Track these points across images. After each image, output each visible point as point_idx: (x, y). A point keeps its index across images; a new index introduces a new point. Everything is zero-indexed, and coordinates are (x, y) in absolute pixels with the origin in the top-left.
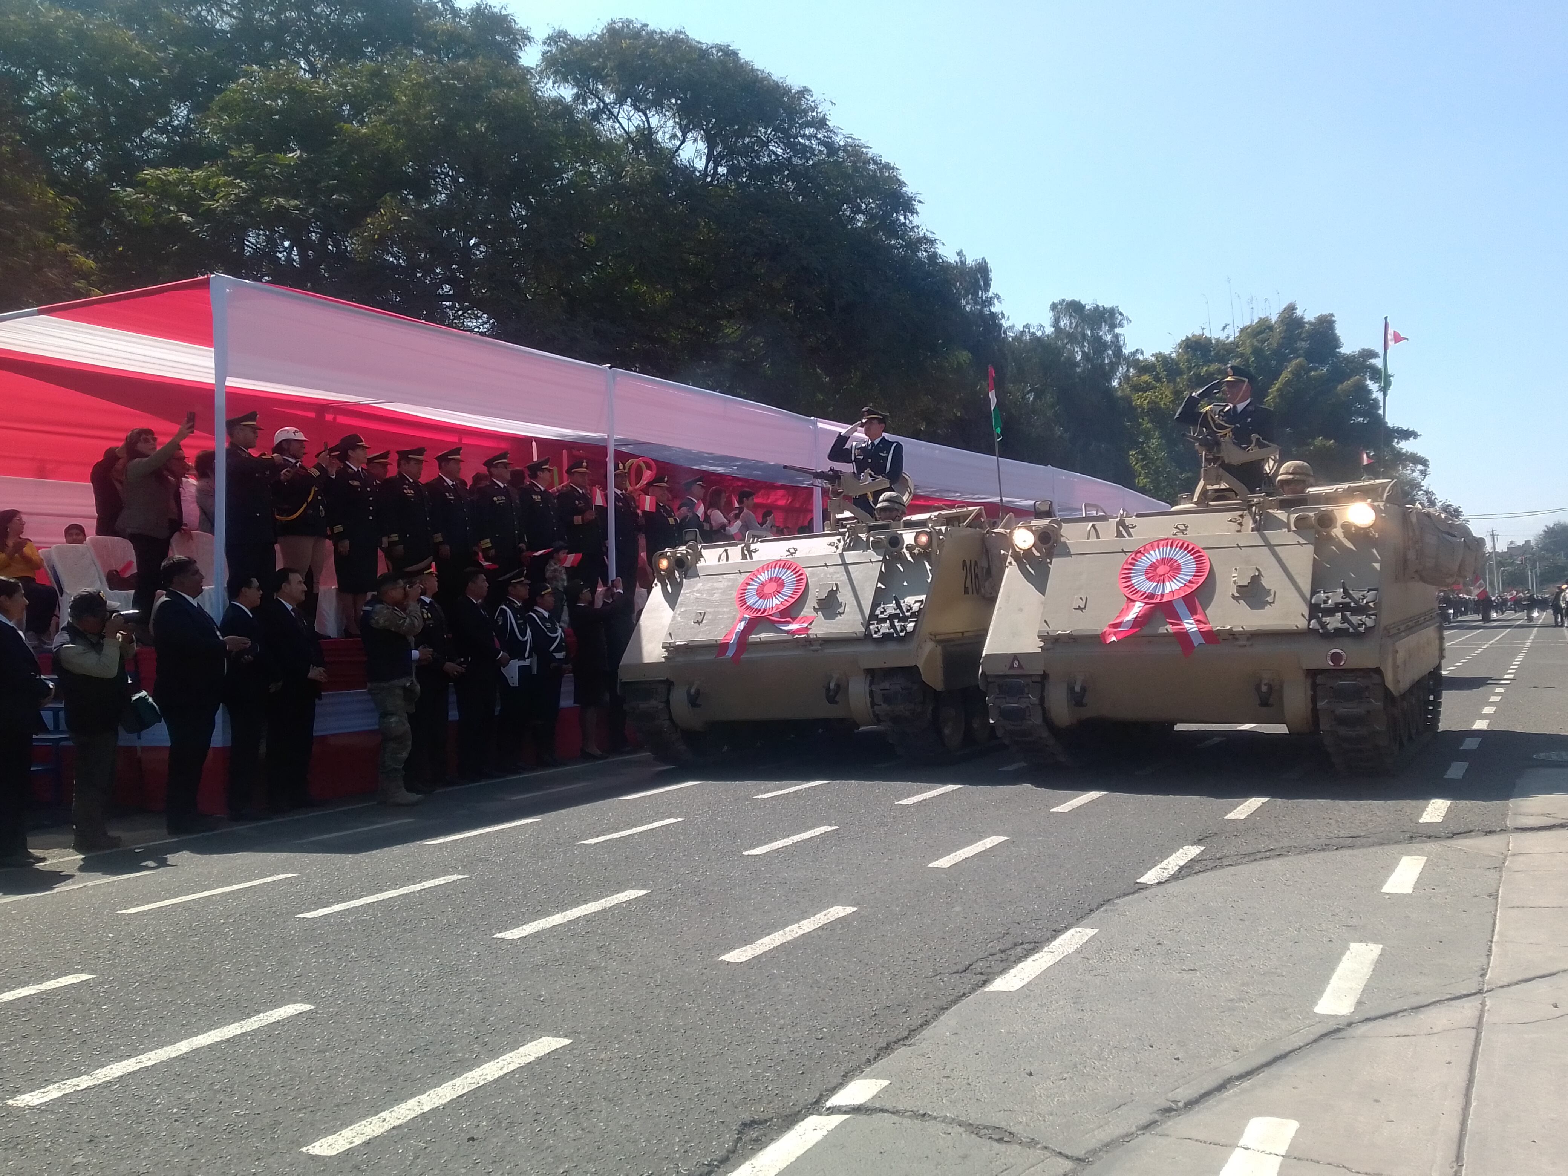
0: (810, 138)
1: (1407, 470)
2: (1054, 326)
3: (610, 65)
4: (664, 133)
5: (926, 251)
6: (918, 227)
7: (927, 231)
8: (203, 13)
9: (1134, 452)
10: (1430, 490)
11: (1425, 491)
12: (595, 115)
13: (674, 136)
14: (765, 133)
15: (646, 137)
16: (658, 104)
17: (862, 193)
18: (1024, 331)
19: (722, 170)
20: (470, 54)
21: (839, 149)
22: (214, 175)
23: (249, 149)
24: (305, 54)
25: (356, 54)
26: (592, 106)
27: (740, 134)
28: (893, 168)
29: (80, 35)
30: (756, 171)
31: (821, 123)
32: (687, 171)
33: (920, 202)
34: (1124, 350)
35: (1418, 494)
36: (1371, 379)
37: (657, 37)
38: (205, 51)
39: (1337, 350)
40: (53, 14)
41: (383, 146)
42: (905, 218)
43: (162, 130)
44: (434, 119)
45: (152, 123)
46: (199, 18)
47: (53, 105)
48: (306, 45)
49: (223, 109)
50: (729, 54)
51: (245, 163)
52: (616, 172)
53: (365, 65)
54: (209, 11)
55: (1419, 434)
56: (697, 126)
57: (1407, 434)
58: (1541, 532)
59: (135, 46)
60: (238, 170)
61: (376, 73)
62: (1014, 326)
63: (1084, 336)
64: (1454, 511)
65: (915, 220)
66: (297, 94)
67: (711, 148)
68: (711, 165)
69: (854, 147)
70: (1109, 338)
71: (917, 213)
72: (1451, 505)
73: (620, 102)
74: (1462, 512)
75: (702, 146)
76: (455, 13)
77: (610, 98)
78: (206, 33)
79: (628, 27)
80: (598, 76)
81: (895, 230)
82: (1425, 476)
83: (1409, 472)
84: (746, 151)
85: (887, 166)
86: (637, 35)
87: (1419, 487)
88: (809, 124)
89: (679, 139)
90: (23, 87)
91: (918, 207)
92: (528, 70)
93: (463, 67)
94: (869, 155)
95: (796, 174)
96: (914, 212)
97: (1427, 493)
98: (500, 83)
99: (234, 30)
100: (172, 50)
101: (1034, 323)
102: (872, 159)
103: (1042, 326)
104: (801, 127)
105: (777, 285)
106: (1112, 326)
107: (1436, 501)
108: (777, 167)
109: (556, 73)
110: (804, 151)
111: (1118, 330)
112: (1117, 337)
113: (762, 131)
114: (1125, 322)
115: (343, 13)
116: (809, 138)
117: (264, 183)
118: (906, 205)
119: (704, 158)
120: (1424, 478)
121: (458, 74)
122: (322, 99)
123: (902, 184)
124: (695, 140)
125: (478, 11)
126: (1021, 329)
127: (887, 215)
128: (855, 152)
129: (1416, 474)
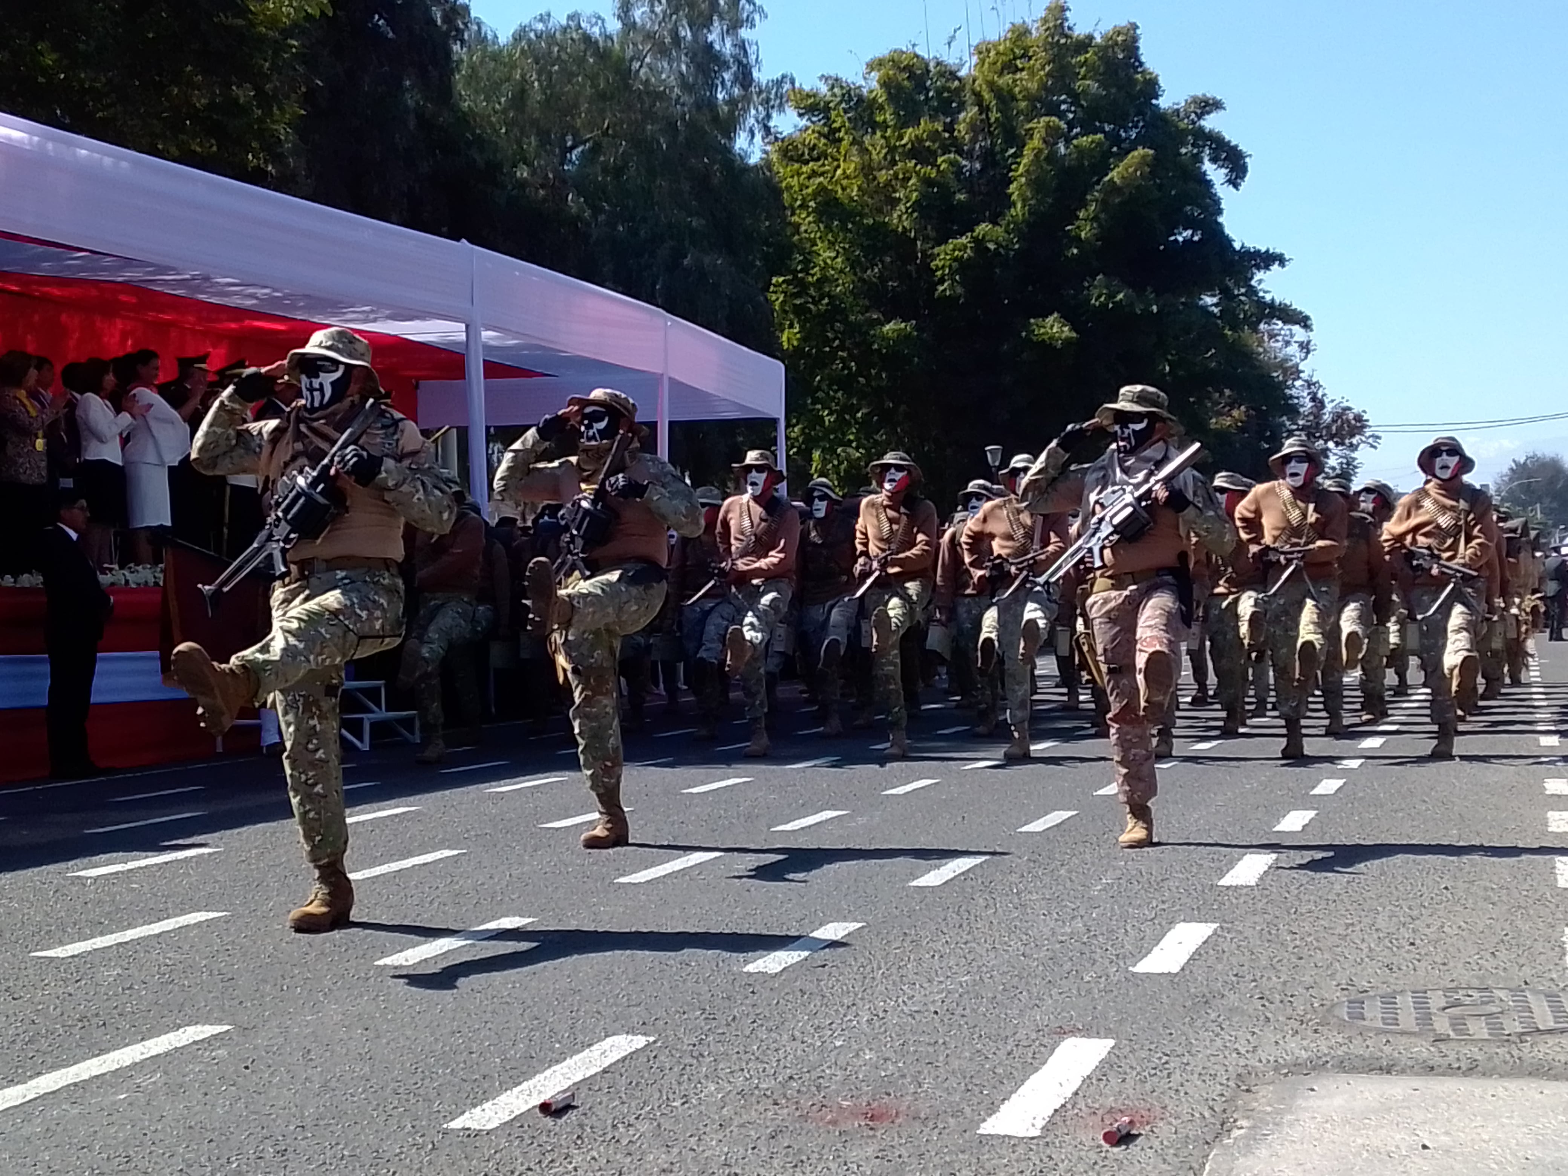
1: (1277, 341)
2: (619, 17)
9: (781, 279)
10: (1314, 380)
11: (1306, 381)
18: (569, 26)
34: (755, 74)
35: (1294, 386)
36: (1214, 160)
39: (1154, 102)
55: (1287, 257)
57: (1267, 259)
58: (1505, 470)
62: (549, 15)
63: (677, 39)
64: (1354, 419)
70: (727, 48)
72: (1349, 409)
74: (1367, 421)
82: (1308, 352)
83: (1279, 345)
87: (1296, 373)
97: (1309, 384)
101: (586, 10)
103: (599, 18)
106: (735, 26)
107: (1326, 401)
111: (744, 33)
112: (742, 46)
114: (757, 17)
120: (1306, 358)
126: (564, 22)
129: (1293, 349)
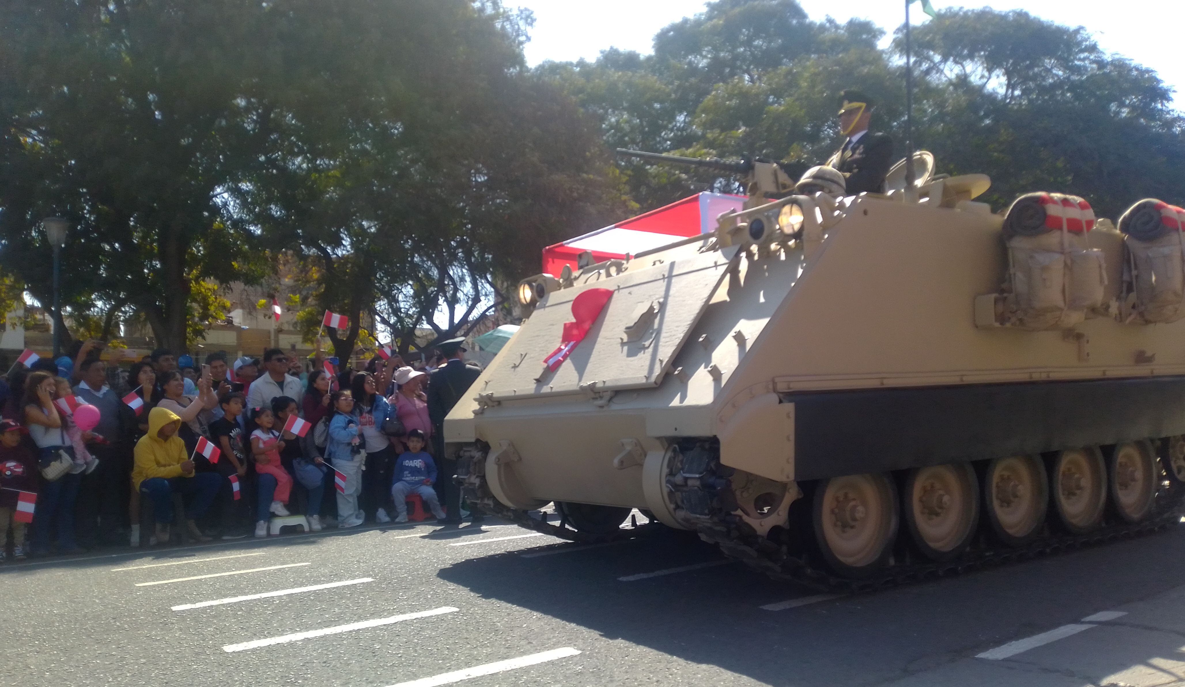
0: (1082, 60)
3: (938, 37)
4: (976, 76)
5: (1179, 126)
6: (1173, 111)
7: (1181, 112)
8: (693, 59)
12: (928, 72)
13: (982, 77)
14: (1050, 62)
15: (963, 81)
16: (971, 56)
17: (1126, 93)
19: (1017, 93)
20: (846, 50)
21: (1108, 63)
22: (698, 150)
23: (717, 131)
24: (748, 72)
25: (777, 63)
26: (925, 66)
27: (1030, 67)
28: (1152, 71)
29: (629, 84)
30: (1043, 90)
31: (1093, 48)
32: (991, 98)
33: (1174, 91)
37: (970, 13)
38: (693, 80)
40: (616, 75)
41: (793, 115)
42: (1162, 105)
43: (672, 130)
44: (823, 92)
45: (665, 128)
46: (690, 63)
47: (617, 127)
48: (748, 66)
49: (703, 111)
50: (1022, 16)
51: (715, 139)
52: (941, 105)
53: (783, 69)
54: (696, 57)
56: (999, 65)
59: (657, 85)
60: (711, 145)
61: (790, 72)
65: (1170, 105)
66: (744, 95)
67: (1009, 79)
68: (1010, 91)
69: (1119, 60)
71: (1172, 100)
73: (945, 59)
75: (1004, 80)
76: (837, 27)
77: (937, 58)
78: (693, 70)
79: (950, 11)
80: (931, 46)
81: (1154, 115)
84: (1034, 78)
85: (1148, 71)
86: (956, 14)
88: (1082, 51)
89: (986, 78)
90: (602, 119)
91: (1171, 95)
92: (883, 52)
93: (842, 57)
94: (1132, 66)
95: (1073, 87)
96: (1169, 99)
98: (864, 63)
99: (709, 66)
100: (677, 83)
102: (1134, 67)
104: (1077, 53)
105: (1060, 164)
108: (1059, 84)
109: (901, 51)
110: (1078, 70)
113: (1048, 62)
115: (770, 42)
116: (1084, 60)
117: (725, 149)
118: (1164, 95)
119: (1005, 88)
121: (838, 63)
122: (757, 95)
123: (1159, 81)
124: (998, 76)
125: (852, 24)
127: (1147, 105)
128: (1120, 66)
